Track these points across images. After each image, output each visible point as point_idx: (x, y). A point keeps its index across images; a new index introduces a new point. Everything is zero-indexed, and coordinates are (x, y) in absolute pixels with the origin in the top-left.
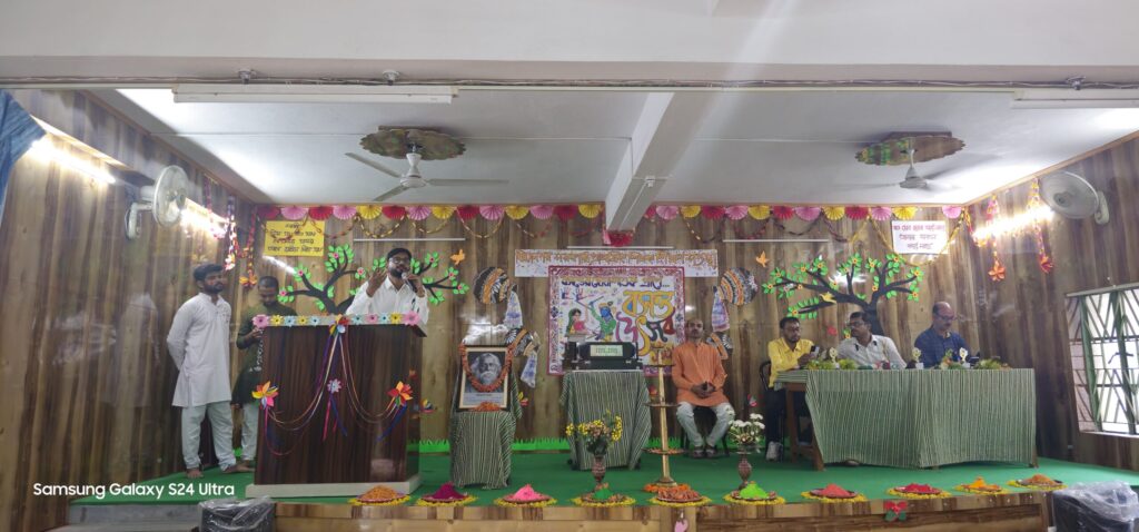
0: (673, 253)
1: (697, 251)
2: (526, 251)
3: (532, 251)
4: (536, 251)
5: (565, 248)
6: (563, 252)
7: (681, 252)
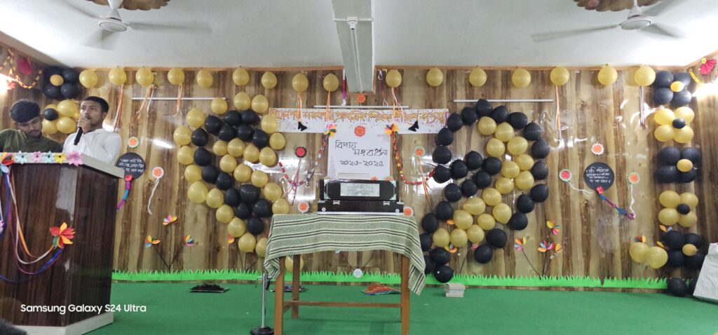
0: (408, 112)
1: (430, 111)
2: (280, 109)
3: (284, 109)
4: (287, 109)
5: (313, 107)
6: (311, 110)
7: (416, 111)
